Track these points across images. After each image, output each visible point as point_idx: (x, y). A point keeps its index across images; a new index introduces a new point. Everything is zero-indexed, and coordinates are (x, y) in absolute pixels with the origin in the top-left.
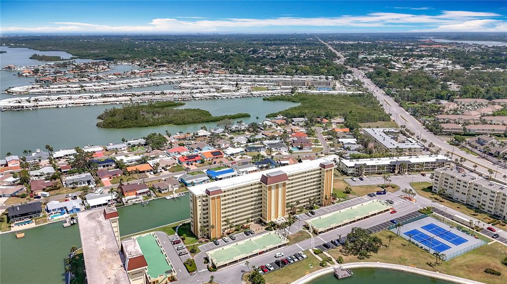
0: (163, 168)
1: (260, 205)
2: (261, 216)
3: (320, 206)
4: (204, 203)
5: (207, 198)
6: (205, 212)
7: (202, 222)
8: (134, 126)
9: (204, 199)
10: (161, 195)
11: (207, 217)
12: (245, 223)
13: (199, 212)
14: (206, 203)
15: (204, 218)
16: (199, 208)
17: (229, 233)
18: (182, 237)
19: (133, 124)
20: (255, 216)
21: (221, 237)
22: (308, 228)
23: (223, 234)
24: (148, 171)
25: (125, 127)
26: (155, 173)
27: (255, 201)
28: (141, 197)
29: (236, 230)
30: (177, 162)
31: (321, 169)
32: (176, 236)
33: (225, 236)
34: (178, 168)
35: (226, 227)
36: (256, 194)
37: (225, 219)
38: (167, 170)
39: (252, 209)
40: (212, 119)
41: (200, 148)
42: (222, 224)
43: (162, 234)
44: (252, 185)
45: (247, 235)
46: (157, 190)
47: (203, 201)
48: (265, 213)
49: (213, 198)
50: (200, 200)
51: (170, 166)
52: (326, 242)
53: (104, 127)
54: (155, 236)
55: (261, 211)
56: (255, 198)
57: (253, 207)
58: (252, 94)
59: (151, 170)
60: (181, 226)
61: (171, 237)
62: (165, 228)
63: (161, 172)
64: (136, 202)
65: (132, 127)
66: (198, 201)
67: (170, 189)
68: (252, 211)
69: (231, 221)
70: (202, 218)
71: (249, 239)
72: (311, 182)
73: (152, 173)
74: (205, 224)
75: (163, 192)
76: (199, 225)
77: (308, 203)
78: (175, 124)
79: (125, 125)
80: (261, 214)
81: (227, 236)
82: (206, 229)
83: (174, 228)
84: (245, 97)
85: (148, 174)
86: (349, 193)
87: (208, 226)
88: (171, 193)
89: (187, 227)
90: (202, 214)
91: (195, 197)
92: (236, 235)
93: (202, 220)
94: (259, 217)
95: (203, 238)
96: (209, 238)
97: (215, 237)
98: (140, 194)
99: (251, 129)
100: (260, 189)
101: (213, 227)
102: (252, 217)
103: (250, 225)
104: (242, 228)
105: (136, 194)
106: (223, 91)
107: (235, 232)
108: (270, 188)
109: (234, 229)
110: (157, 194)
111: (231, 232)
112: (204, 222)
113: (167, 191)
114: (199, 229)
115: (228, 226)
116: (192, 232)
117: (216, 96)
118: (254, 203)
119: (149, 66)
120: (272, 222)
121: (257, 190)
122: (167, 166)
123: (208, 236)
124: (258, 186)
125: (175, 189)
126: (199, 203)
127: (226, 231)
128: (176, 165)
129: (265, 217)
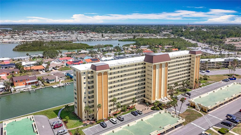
0: (53, 68)
1: (143, 86)
2: (144, 97)
3: (190, 89)
4: (89, 80)
5: (92, 75)
6: (90, 90)
7: (87, 102)
8: (38, 50)
9: (89, 75)
10: (49, 85)
11: (93, 96)
12: (130, 104)
13: (84, 91)
14: (92, 80)
15: (89, 97)
16: (84, 86)
17: (116, 114)
18: (65, 120)
19: (37, 49)
20: (139, 97)
21: (108, 119)
22: (194, 107)
23: (109, 115)
24: (41, 70)
25: (32, 51)
26: (46, 71)
27: (139, 81)
28: (30, 87)
29: (122, 111)
30: (65, 65)
31: (190, 56)
32: (57, 120)
33: (112, 117)
34: (65, 68)
35: (112, 107)
36: (140, 75)
37: (112, 98)
38: (56, 69)
39: (136, 90)
40: (89, 47)
41: (83, 58)
42: (109, 104)
43: (42, 118)
44: (136, 65)
45: (135, 115)
46: (45, 81)
47: (89, 78)
48: (149, 93)
49: (100, 74)
50: (85, 76)
51: (59, 67)
52: (222, 120)
53: (18, 51)
54: (32, 120)
55: (144, 91)
56: (139, 79)
57: (137, 87)
58: (111, 39)
59: (44, 70)
60: (63, 109)
61: (52, 120)
62: (47, 111)
63: (51, 70)
64: (24, 91)
65: (37, 50)
66: (83, 77)
67: (57, 80)
68: (136, 92)
69: (118, 101)
70: (87, 98)
71: (140, 120)
72: (183, 67)
73: (44, 71)
74: (91, 105)
75: (50, 82)
76: (84, 105)
77: (182, 86)
78: (66, 49)
79: (32, 49)
80: (144, 95)
81: (114, 117)
82: (91, 109)
83: (56, 112)
84: (108, 40)
85: (41, 72)
86: (206, 79)
87: (93, 106)
88: (58, 83)
89: (71, 110)
90: (87, 93)
91: (80, 73)
92: (124, 115)
93: (87, 100)
94: (143, 98)
95: (88, 120)
96: (94, 119)
97: (101, 118)
98: (29, 84)
99: (116, 50)
100: (144, 70)
101: (99, 106)
102: (136, 98)
103: (135, 106)
104: (127, 109)
105: (26, 84)
106: (95, 38)
107: (122, 113)
108: (155, 67)
109: (120, 109)
110: (45, 84)
111: (117, 113)
112: (89, 102)
113: (54, 82)
114: (83, 110)
115: (115, 106)
116: (75, 114)
117: (91, 40)
118: (137, 83)
119: (54, 31)
120: (157, 102)
121: (140, 70)
122: (57, 67)
123: (93, 118)
124: (142, 66)
125: (61, 81)
126: (83, 81)
127: (112, 112)
128: (63, 67)
129: (149, 97)
